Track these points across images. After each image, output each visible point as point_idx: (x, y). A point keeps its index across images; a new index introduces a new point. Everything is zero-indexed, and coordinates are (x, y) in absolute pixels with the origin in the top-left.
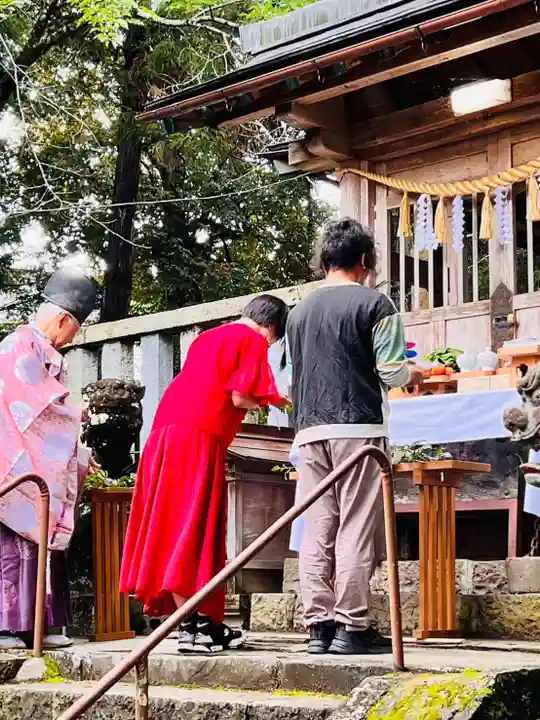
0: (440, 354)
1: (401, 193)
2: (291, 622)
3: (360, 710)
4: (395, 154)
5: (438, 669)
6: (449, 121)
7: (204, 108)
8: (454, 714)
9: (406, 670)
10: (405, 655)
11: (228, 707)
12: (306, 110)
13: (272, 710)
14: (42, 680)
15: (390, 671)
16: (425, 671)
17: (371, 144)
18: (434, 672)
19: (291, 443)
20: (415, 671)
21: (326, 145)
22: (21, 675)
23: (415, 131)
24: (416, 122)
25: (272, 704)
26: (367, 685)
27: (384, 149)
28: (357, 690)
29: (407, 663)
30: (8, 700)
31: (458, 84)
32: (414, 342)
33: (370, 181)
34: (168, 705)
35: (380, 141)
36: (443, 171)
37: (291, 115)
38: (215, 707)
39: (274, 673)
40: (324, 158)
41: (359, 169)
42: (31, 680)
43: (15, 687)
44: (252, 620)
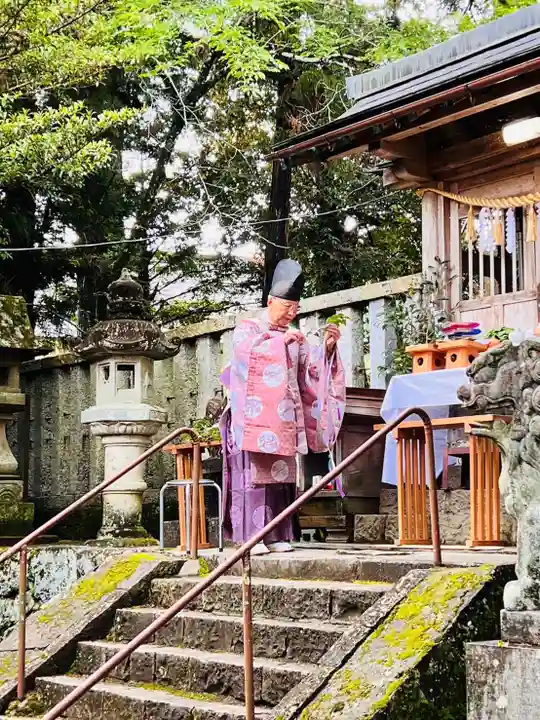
0: (497, 332)
1: (468, 206)
2: (383, 536)
3: (404, 591)
4: (464, 176)
5: (464, 564)
6: (502, 150)
7: (313, 148)
8: (465, 593)
9: (443, 566)
10: (442, 553)
11: (318, 591)
12: (391, 146)
13: (347, 593)
14: (198, 575)
15: (432, 566)
16: (456, 566)
17: (446, 169)
18: (462, 567)
19: (382, 401)
20: (449, 566)
21: (410, 172)
22: (183, 571)
23: (476, 159)
24: (480, 150)
25: (346, 589)
26: (410, 576)
27: (455, 172)
28: (403, 578)
29: (444, 560)
30: (173, 588)
31: (504, 123)
32: (478, 322)
33: (445, 198)
34: (278, 590)
35: (452, 166)
36: (500, 189)
37: (380, 151)
38: (309, 591)
39: (354, 569)
40: (409, 181)
41: (436, 188)
42: (189, 576)
43: (178, 580)
44: (355, 534)
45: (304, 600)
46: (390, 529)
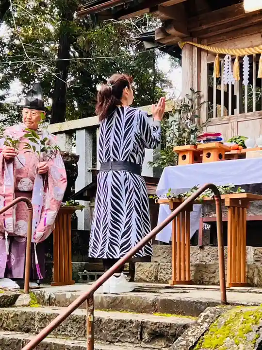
0: (235, 139)
1: (215, 55)
2: (156, 277)
3: (206, 325)
4: (212, 34)
5: (245, 303)
6: (241, 16)
7: (112, 8)
8: (259, 328)
9: (227, 304)
11: (131, 322)
12: (165, 10)
13: (156, 324)
14: (29, 305)
15: (218, 304)
16: (238, 304)
17: (199, 29)
18: (243, 305)
20: (233, 304)
21: (176, 29)
22: (17, 303)
23: (224, 21)
24: (224, 16)
25: (155, 321)
26: (207, 312)
27: (206, 31)
28: (203, 314)
29: (228, 300)
30: (11, 316)
32: (220, 132)
33: (198, 48)
34: (98, 320)
35: (204, 27)
36: (236, 43)
37: (158, 12)
38: (123, 322)
39: (154, 304)
40: (174, 36)
41: (193, 42)
42: (23, 306)
43: (13, 309)
44: (136, 276)
45: (119, 328)
46: (161, 273)
